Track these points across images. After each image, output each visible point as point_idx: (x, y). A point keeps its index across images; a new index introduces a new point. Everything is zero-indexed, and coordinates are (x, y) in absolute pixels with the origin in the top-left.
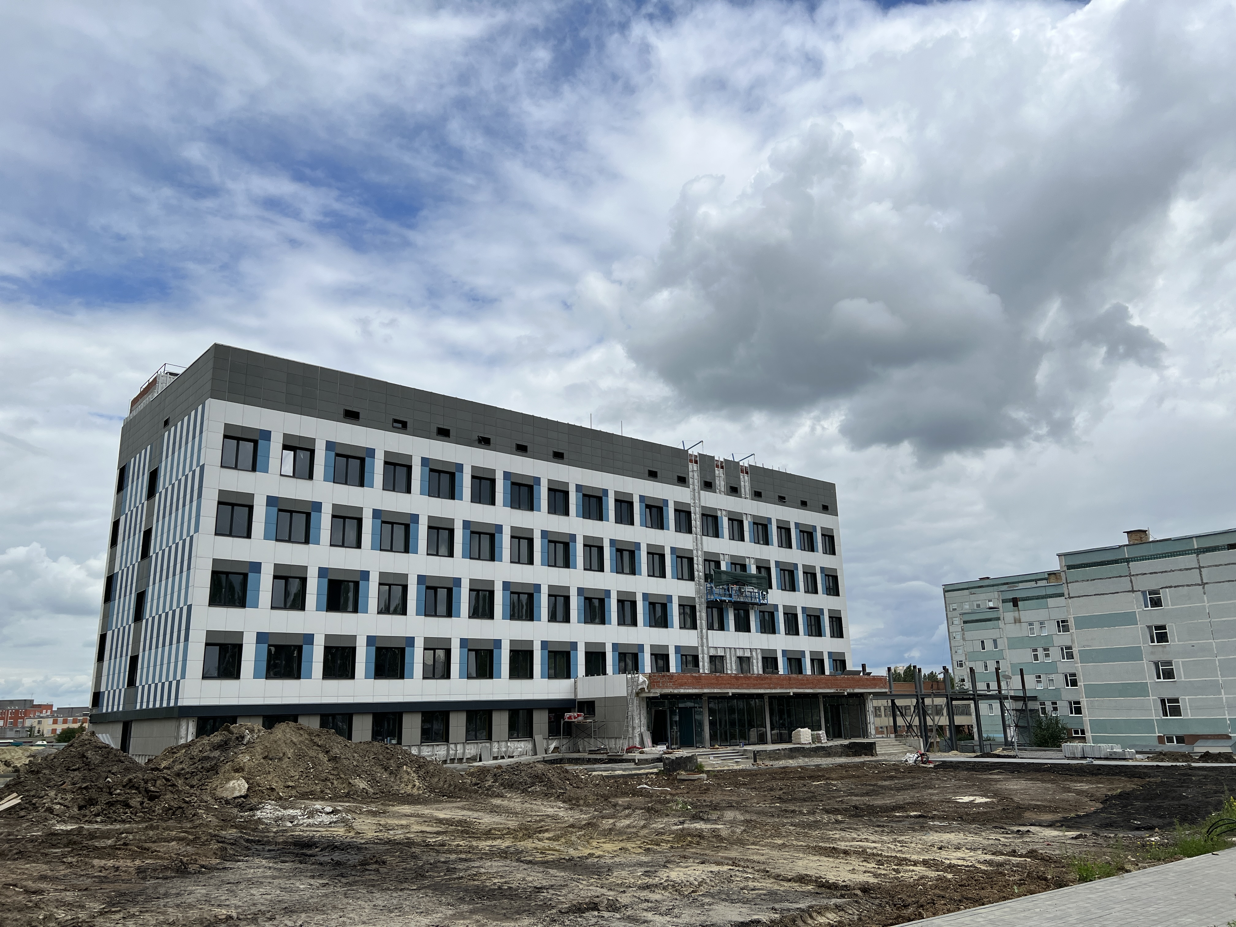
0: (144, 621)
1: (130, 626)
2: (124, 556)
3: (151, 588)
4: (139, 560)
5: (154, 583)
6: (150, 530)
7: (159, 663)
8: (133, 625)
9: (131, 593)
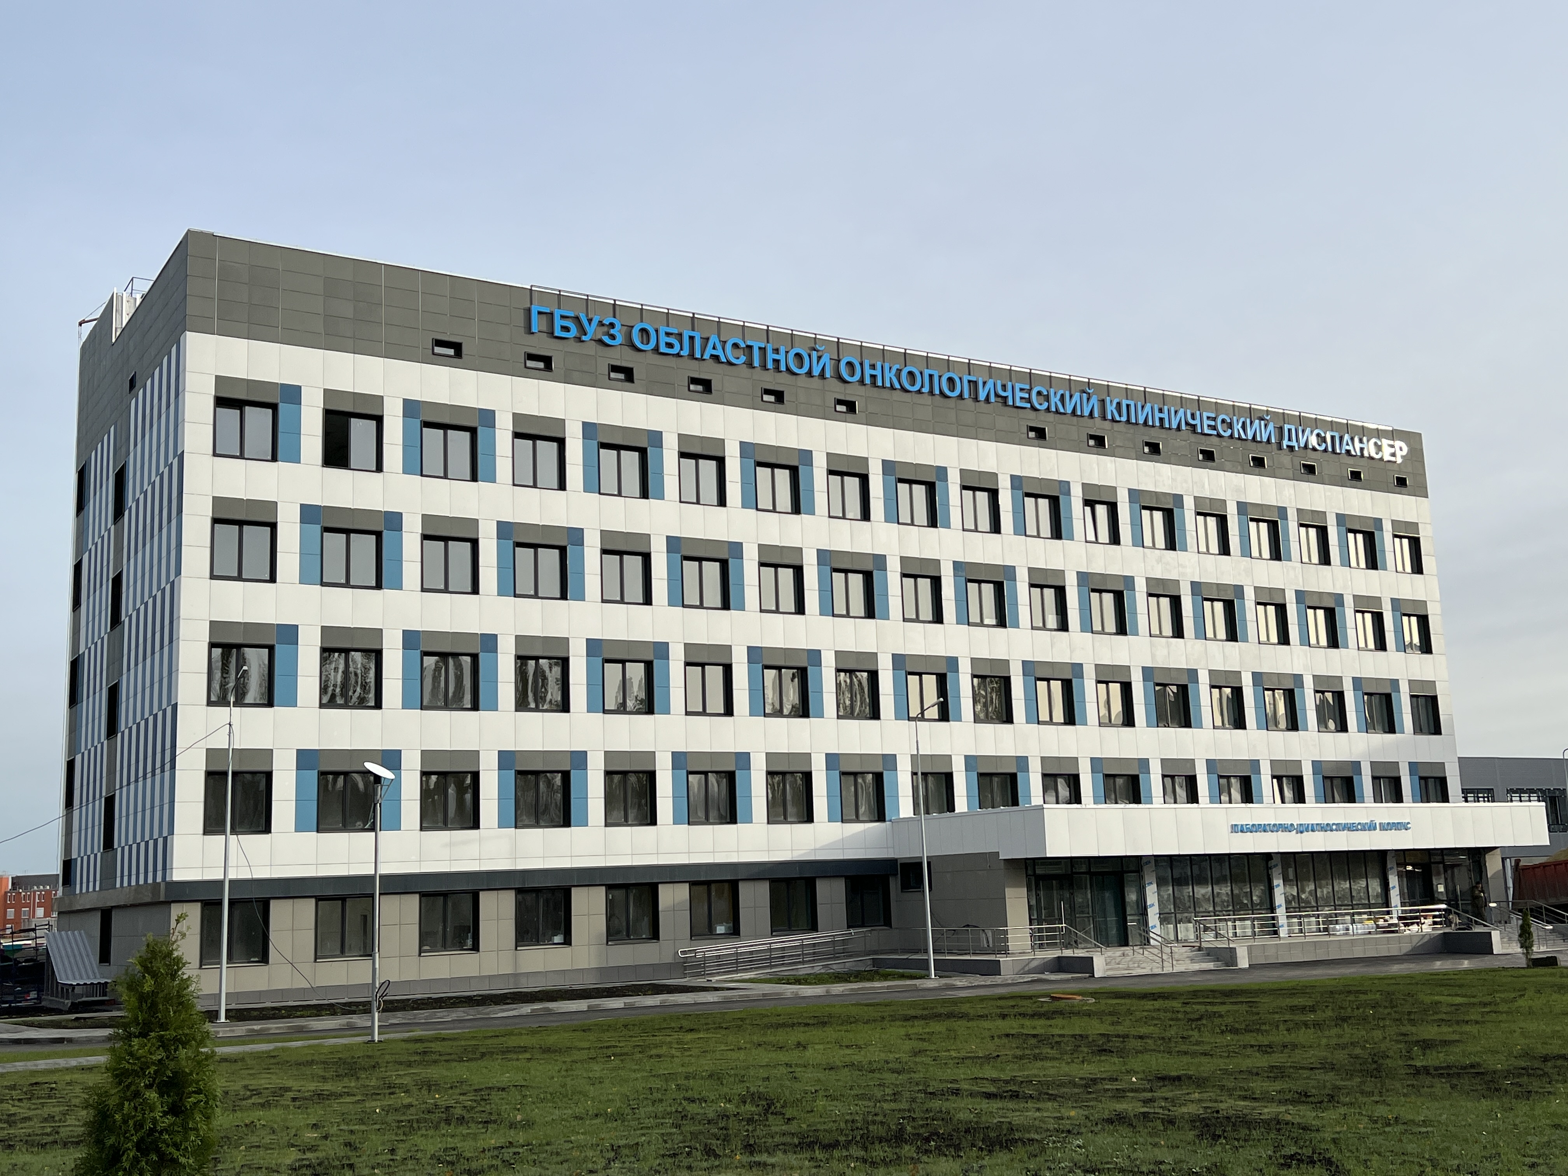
0: (119, 735)
1: (102, 744)
2: (90, 624)
3: (125, 677)
4: (109, 630)
5: (129, 669)
6: (120, 575)
7: (140, 809)
8: (106, 742)
9: (101, 689)
